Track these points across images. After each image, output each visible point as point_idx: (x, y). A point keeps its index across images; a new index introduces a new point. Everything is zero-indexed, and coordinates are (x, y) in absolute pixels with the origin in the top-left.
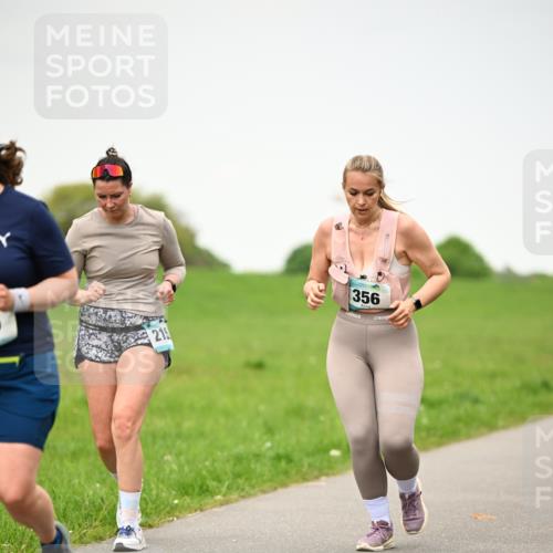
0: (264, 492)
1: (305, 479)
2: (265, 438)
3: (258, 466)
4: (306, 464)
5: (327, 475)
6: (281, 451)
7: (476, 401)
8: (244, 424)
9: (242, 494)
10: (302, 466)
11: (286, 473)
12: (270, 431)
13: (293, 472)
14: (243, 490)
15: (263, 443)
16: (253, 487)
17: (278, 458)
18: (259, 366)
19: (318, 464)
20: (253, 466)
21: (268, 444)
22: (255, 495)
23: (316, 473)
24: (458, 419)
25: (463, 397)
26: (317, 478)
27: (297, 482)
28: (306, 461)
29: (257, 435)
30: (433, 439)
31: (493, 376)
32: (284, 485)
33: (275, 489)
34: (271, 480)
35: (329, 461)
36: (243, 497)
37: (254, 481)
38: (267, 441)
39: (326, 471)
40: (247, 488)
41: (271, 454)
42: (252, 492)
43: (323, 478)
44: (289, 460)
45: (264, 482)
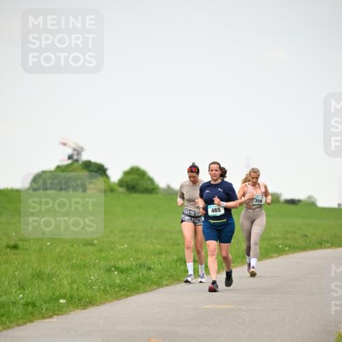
0: (19, 325)
1: (44, 318)
2: (19, 292)
3: (15, 309)
4: (44, 308)
5: (57, 315)
6: (29, 300)
7: (150, 269)
8: (6, 283)
9: (5, 327)
10: (42, 309)
11: (32, 313)
12: (22, 288)
13: (36, 313)
14: (5, 324)
15: (18, 295)
16: (12, 323)
17: (27, 304)
18: (15, 247)
19: (51, 308)
20: (11, 309)
21: (21, 296)
22: (13, 327)
23: (51, 314)
24: (138, 280)
25: (141, 266)
26: (51, 317)
27: (39, 319)
28: (44, 306)
29: (14, 290)
30: (122, 293)
31: (160, 253)
32: (31, 321)
33: (26, 323)
34: (22, 318)
35: (59, 306)
36: (5, 329)
37: (12, 319)
38: (20, 294)
39: (56, 312)
40: (8, 323)
41: (22, 301)
42: (11, 325)
43: (55, 317)
44: (34, 306)
45: (18, 319)
